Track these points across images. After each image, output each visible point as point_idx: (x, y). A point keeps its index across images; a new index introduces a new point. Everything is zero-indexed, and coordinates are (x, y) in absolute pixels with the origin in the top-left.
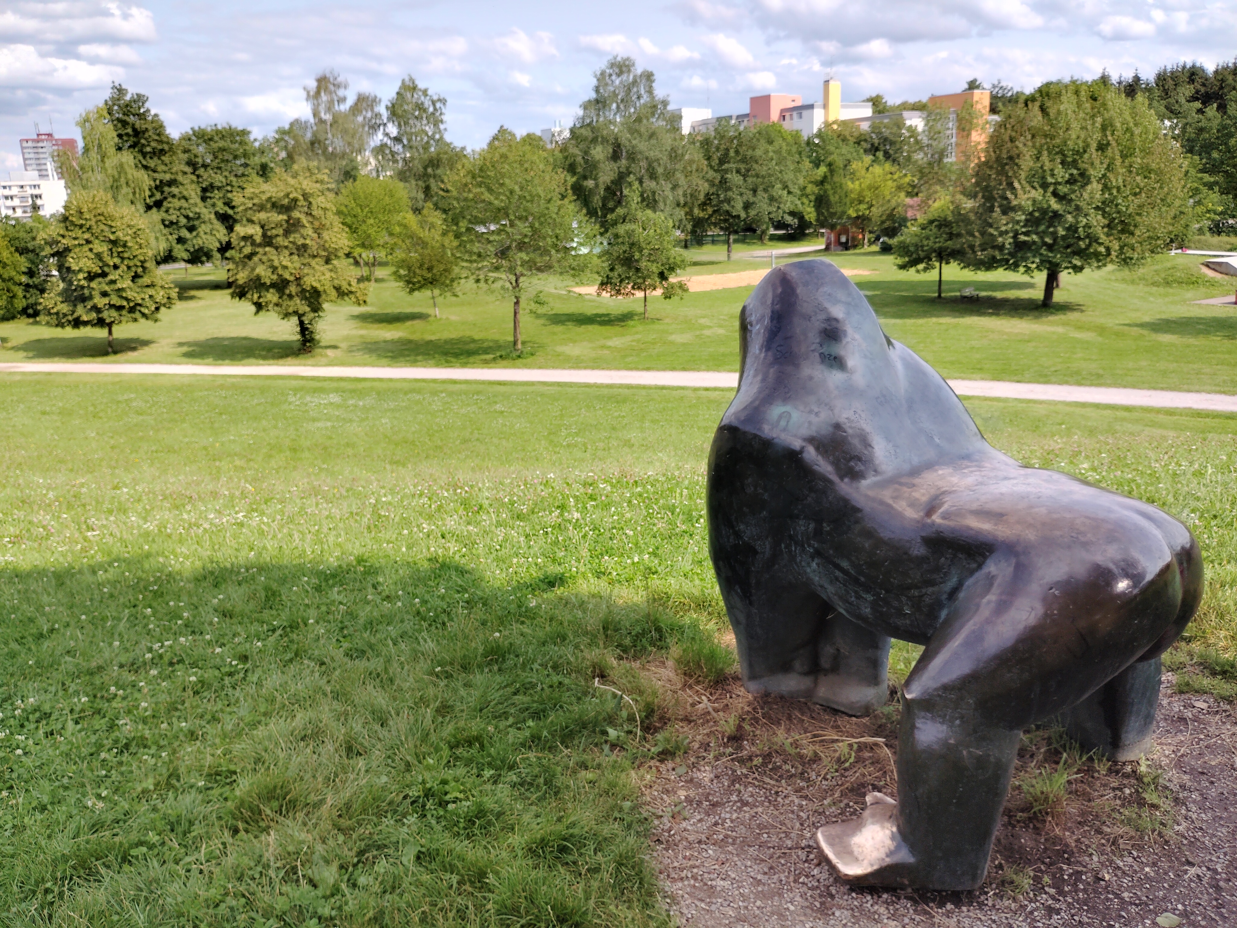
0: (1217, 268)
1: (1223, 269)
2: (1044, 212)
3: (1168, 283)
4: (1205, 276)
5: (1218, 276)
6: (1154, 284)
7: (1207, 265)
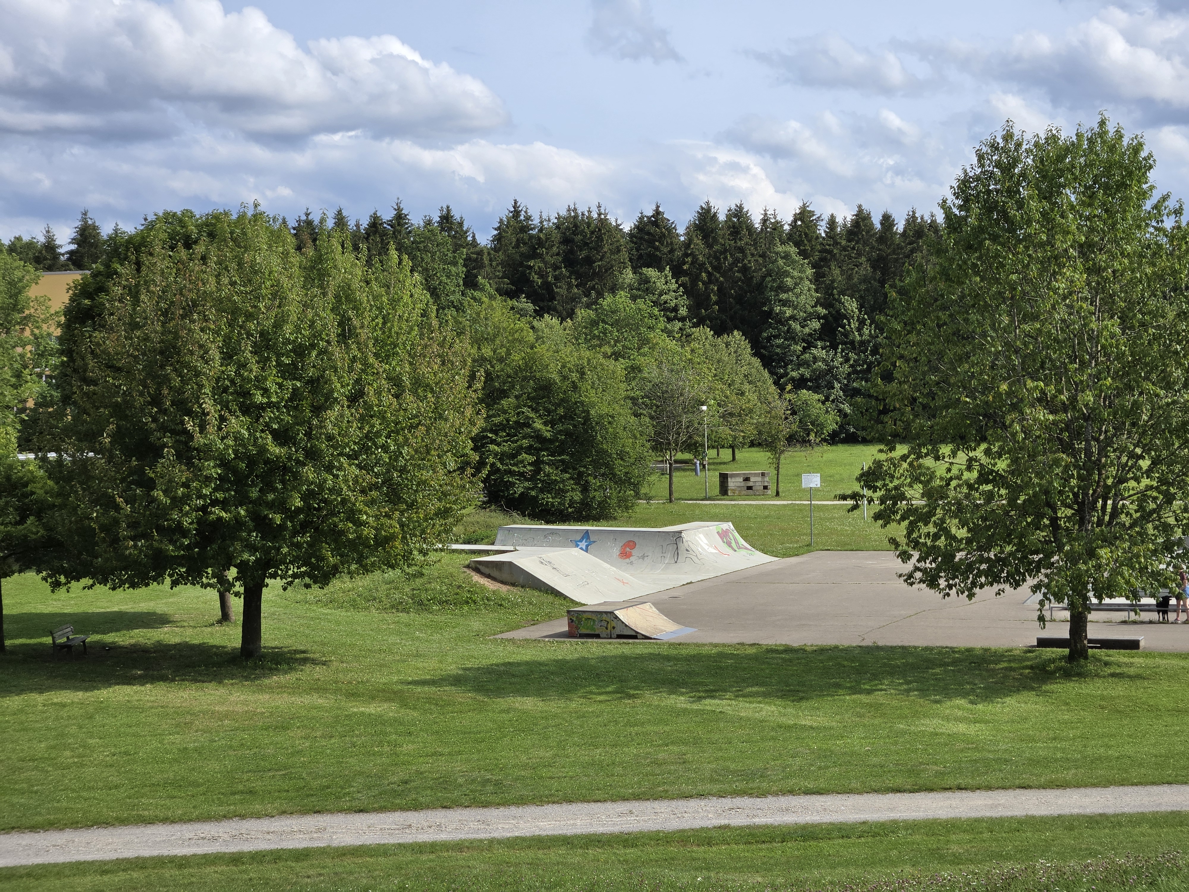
0: (495, 573)
1: (505, 576)
2: (252, 462)
3: (421, 605)
4: (483, 588)
5: (504, 589)
6: (398, 607)
7: (477, 568)
